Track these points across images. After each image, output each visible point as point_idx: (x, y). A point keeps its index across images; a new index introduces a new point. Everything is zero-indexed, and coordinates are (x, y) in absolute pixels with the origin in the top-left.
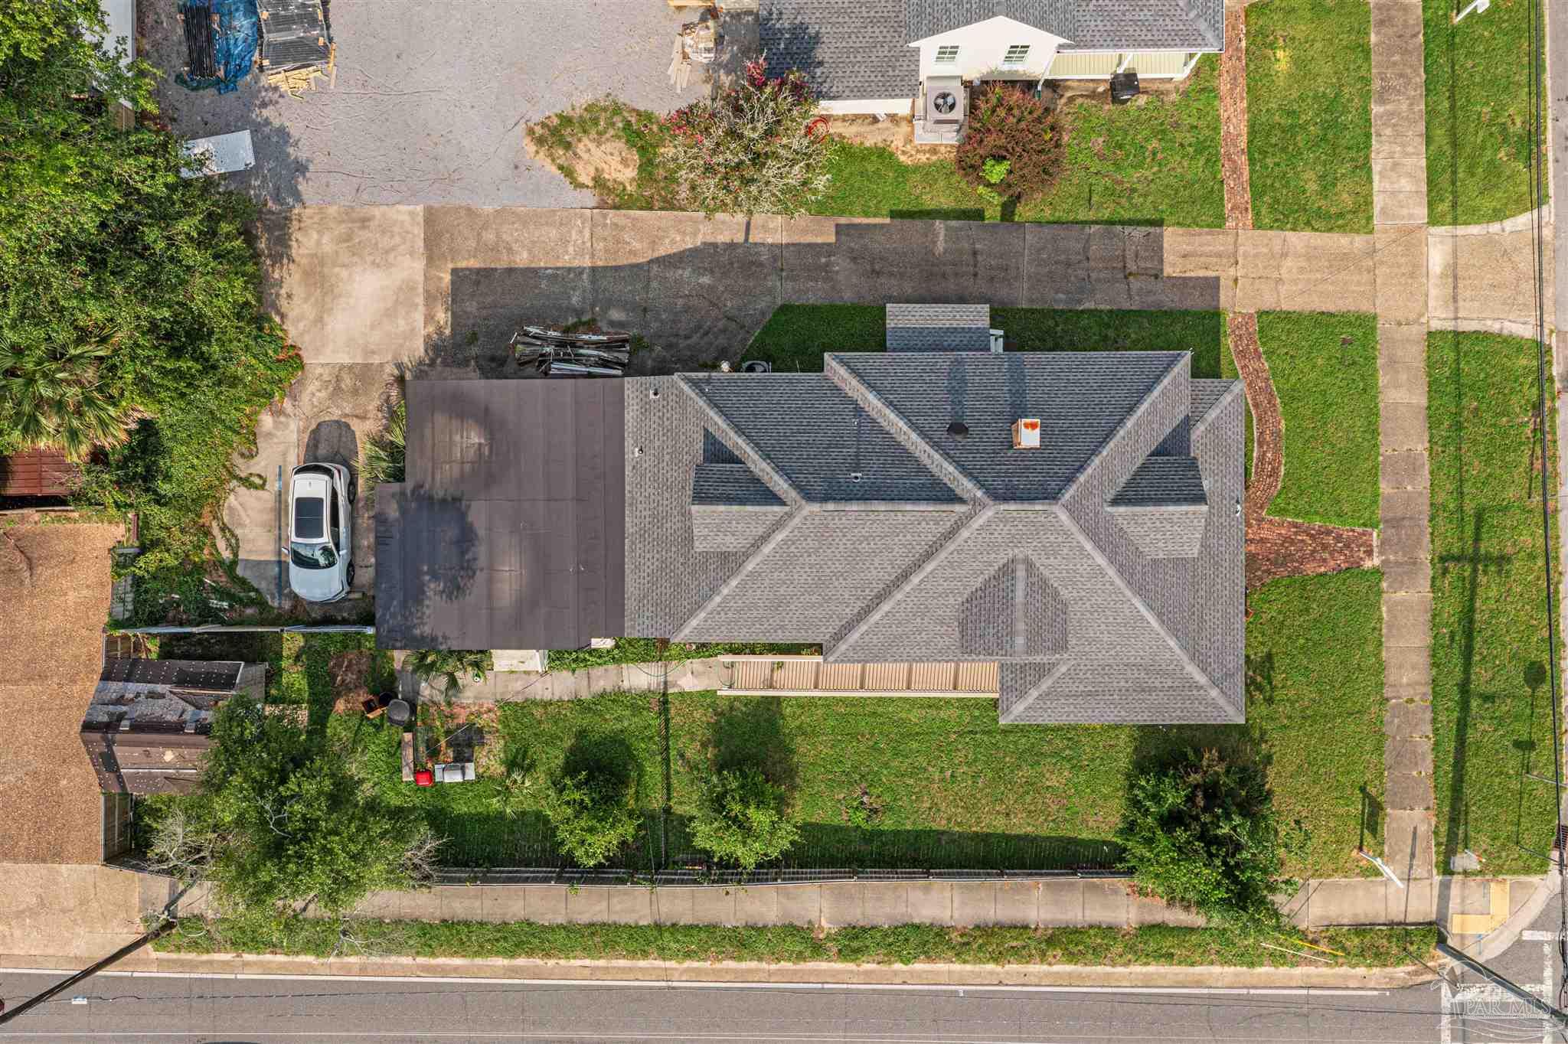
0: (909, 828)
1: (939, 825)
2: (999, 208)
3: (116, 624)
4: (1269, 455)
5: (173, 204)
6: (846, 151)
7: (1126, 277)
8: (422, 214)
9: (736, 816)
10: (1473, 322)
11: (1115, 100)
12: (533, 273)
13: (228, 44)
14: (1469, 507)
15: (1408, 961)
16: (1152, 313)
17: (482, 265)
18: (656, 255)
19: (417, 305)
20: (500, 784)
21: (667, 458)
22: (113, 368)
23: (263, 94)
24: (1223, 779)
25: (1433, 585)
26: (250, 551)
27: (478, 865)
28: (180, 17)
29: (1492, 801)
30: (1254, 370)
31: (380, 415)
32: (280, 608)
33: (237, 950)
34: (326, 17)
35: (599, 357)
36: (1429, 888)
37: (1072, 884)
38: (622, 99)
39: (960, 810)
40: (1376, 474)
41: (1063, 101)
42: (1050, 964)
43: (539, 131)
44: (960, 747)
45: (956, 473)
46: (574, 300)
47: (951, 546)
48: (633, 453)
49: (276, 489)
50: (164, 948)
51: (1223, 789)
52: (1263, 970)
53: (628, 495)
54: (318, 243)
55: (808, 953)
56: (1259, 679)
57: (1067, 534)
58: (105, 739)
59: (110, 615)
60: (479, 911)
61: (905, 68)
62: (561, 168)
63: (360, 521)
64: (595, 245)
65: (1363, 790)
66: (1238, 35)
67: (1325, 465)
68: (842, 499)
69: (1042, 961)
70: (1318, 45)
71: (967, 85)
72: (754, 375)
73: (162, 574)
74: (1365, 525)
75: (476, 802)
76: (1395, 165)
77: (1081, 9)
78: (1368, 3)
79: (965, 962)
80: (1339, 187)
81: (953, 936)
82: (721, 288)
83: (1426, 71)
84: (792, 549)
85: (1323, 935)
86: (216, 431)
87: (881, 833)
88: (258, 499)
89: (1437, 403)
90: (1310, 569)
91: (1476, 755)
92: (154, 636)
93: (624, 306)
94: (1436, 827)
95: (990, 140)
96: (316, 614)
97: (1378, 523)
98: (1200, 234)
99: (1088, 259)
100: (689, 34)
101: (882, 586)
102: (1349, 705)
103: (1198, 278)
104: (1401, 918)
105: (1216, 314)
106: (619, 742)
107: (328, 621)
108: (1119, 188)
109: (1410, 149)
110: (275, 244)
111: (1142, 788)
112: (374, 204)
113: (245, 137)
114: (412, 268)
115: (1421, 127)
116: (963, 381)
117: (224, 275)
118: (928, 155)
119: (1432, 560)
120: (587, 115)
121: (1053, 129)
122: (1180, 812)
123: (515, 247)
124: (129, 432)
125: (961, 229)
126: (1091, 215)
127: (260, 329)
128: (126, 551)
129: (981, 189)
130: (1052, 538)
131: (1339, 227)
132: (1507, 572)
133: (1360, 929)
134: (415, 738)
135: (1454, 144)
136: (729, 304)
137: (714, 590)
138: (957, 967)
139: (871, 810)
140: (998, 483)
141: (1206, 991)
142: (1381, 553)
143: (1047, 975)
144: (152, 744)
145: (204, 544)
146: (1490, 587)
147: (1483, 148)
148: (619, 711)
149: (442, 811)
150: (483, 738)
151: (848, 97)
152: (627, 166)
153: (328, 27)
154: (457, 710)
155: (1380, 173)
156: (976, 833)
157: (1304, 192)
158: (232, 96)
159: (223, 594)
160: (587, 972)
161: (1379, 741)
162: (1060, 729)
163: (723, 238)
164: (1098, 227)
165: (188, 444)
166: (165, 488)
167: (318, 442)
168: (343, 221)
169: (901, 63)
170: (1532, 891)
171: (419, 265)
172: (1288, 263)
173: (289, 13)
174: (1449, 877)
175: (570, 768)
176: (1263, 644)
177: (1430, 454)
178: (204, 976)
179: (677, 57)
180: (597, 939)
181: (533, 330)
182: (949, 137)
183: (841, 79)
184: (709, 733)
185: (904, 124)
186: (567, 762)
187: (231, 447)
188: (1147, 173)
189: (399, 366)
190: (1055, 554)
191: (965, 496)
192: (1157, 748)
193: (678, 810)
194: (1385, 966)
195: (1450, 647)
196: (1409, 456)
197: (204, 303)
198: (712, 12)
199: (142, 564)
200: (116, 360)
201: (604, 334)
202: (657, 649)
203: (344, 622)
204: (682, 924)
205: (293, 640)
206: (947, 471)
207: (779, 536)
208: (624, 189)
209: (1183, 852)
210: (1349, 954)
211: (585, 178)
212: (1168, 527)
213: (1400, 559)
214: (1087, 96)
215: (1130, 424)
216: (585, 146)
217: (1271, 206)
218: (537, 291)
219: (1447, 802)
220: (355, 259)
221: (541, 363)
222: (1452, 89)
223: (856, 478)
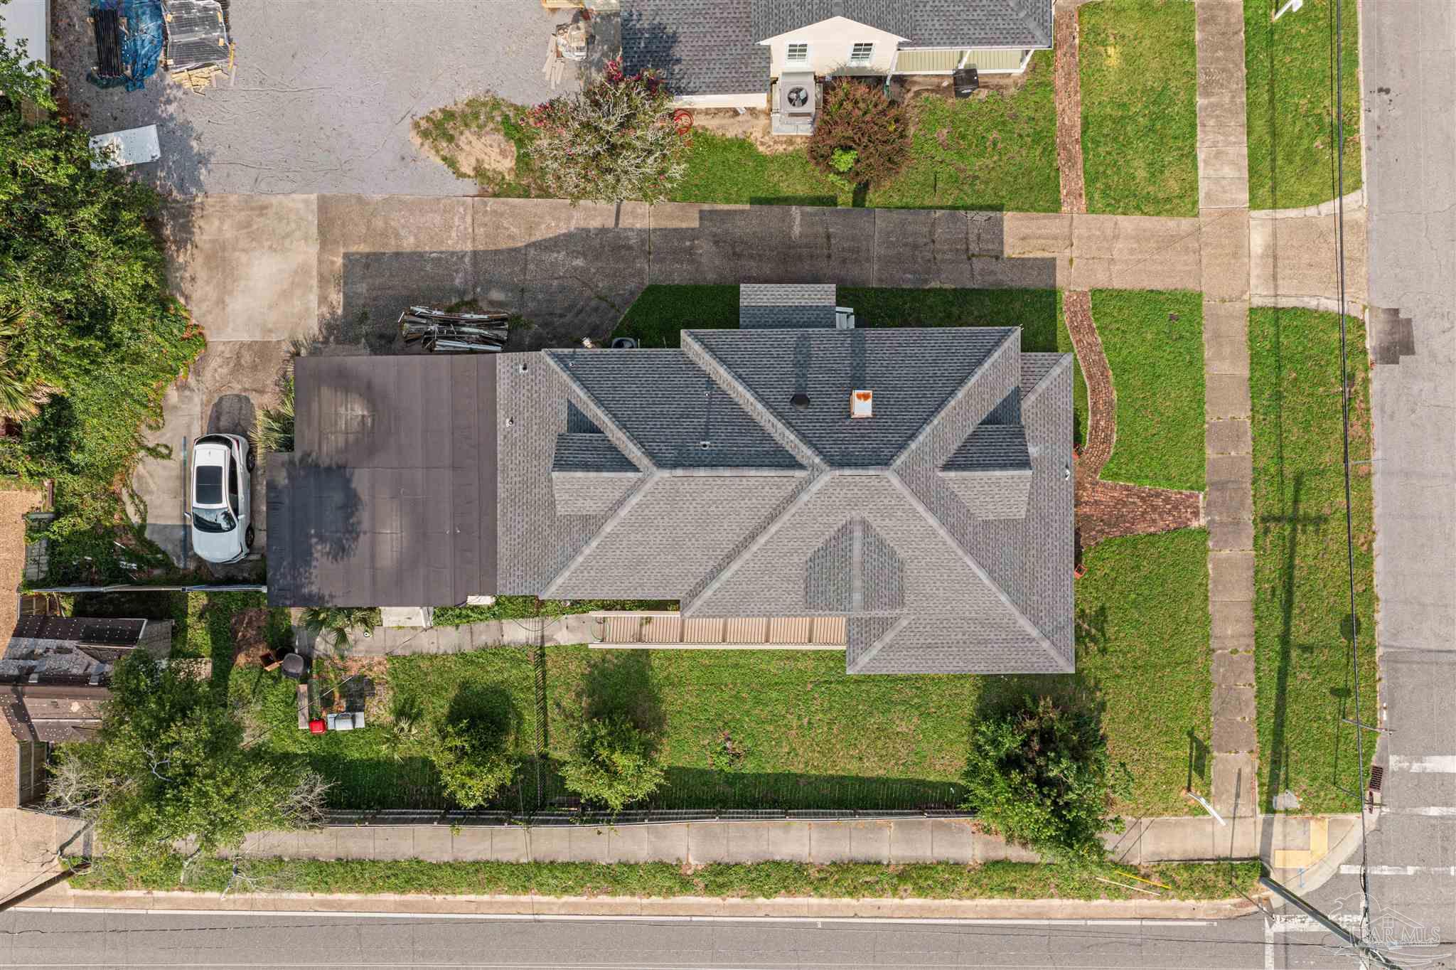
0: (769, 771)
1: (798, 768)
2: (851, 195)
3: (29, 584)
4: (1102, 423)
5: (76, 193)
6: (709, 142)
7: (969, 259)
8: (316, 202)
9: (604, 761)
10: (1293, 299)
11: (958, 94)
12: (417, 257)
13: (135, 45)
14: (1289, 471)
15: (1234, 894)
16: (993, 292)
17: (372, 250)
18: (533, 239)
19: (312, 287)
20: (388, 732)
21: (535, 427)
22: (20, 346)
23: (168, 91)
24: (1057, 725)
25: (1255, 544)
26: (157, 517)
27: (370, 807)
28: (90, 20)
29: (1312, 744)
30: (1089, 344)
31: (277, 389)
32: (185, 569)
33: (147, 887)
34: (226, 20)
35: (480, 335)
36: (1253, 826)
37: (921, 823)
38: (502, 94)
39: (816, 755)
40: (1202, 442)
41: (910, 95)
42: (901, 898)
43: (424, 124)
44: (816, 696)
45: (797, 441)
46: (457, 281)
47: (793, 509)
48: (504, 423)
49: (182, 458)
50: (81, 886)
51: (1058, 734)
52: (1100, 903)
53: (500, 463)
54: (220, 230)
55: (677, 888)
56: (1093, 631)
57: (900, 498)
58: (15, 691)
59: (24, 576)
60: (372, 851)
61: (757, 65)
62: (444, 159)
63: (259, 488)
64: (476, 231)
65: (1190, 734)
66: (1071, 33)
67: (1154, 432)
68: (691, 465)
69: (894, 895)
70: (1147, 42)
71: (819, 80)
72: (622, 350)
73: (75, 538)
74: (1191, 488)
75: (367, 749)
76: (1218, 154)
77: (919, 10)
78: (1192, 3)
79: (822, 896)
80: (1167, 173)
81: (811, 871)
82: (593, 270)
83: (1247, 67)
84: (647, 511)
85: (1154, 869)
86: (125, 405)
87: (743, 776)
88: (164, 467)
89: (1258, 374)
90: (1141, 529)
91: (1296, 701)
92: (69, 595)
93: (503, 287)
94: (1259, 768)
95: (838, 131)
96: (220, 575)
97: (1204, 485)
98: (1037, 219)
99: (933, 242)
100: (562, 34)
101: (731, 546)
102: (1178, 655)
103: (1036, 259)
104: (1227, 854)
105: (1052, 293)
106: (499, 693)
107: (230, 581)
108: (962, 176)
109: (1232, 139)
110: (179, 231)
111: (983, 734)
112: (271, 193)
113: (152, 130)
114: (307, 252)
115: (1243, 118)
116: (809, 356)
117: (125, 259)
118: (784, 146)
119: (1255, 520)
120: (468, 110)
121: (897, 121)
122: (1017, 756)
123: (403, 232)
124: (41, 407)
125: (815, 214)
126: (936, 201)
127: (166, 309)
128: (40, 516)
129: (832, 177)
130: (886, 501)
131: (1167, 211)
132: (1325, 531)
133: (1189, 864)
134: (310, 689)
135: (1274, 134)
136: (600, 285)
137: (577, 551)
138: (815, 901)
139: (734, 755)
140: (835, 451)
141: (1046, 922)
142: (1207, 514)
143: (899, 907)
144: (60, 696)
145: (114, 509)
146: (1308, 547)
147: (1300, 138)
148: (498, 663)
149: (335, 757)
150: (373, 689)
151: (704, 93)
152: (505, 157)
153: (228, 30)
154: (349, 663)
155: (1205, 161)
156: (832, 777)
157: (1134, 179)
158: (139, 93)
159: (132, 555)
160: (473, 907)
161: (1205, 690)
162: (907, 679)
163: (595, 224)
164: (943, 211)
165: (99, 417)
166: (77, 458)
167: (221, 414)
168: (243, 210)
169: (753, 60)
170: (1349, 828)
171: (313, 250)
172: (1119, 245)
173: (192, 16)
174: (1271, 816)
175: (453, 718)
176: (1097, 598)
177: (1253, 422)
178: (118, 911)
179: (551, 56)
180: (481, 876)
181: (419, 310)
182: (804, 129)
183: (698, 76)
184: (582, 684)
185: (762, 117)
186: (451, 712)
187: (139, 419)
188: (988, 162)
189: (295, 344)
190: (890, 517)
191: (805, 462)
192: (1000, 697)
193: (556, 755)
194: (1212, 898)
195: (1271, 601)
196: (1232, 424)
197: (106, 286)
198: (583, 14)
199: (55, 528)
200: (22, 339)
201: (485, 313)
202: (532, 607)
203: (245, 582)
204: (560, 861)
205: (197, 599)
206: (788, 438)
207: (634, 500)
208: (503, 178)
209: (1018, 793)
210: (1178, 887)
211: (467, 168)
212: (996, 490)
213: (1225, 519)
214: (932, 91)
215: (960, 394)
216: (467, 138)
217: (1103, 192)
218: (422, 273)
219: (1269, 746)
220: (254, 244)
221: (427, 340)
222: (1272, 83)
223: (705, 446)
